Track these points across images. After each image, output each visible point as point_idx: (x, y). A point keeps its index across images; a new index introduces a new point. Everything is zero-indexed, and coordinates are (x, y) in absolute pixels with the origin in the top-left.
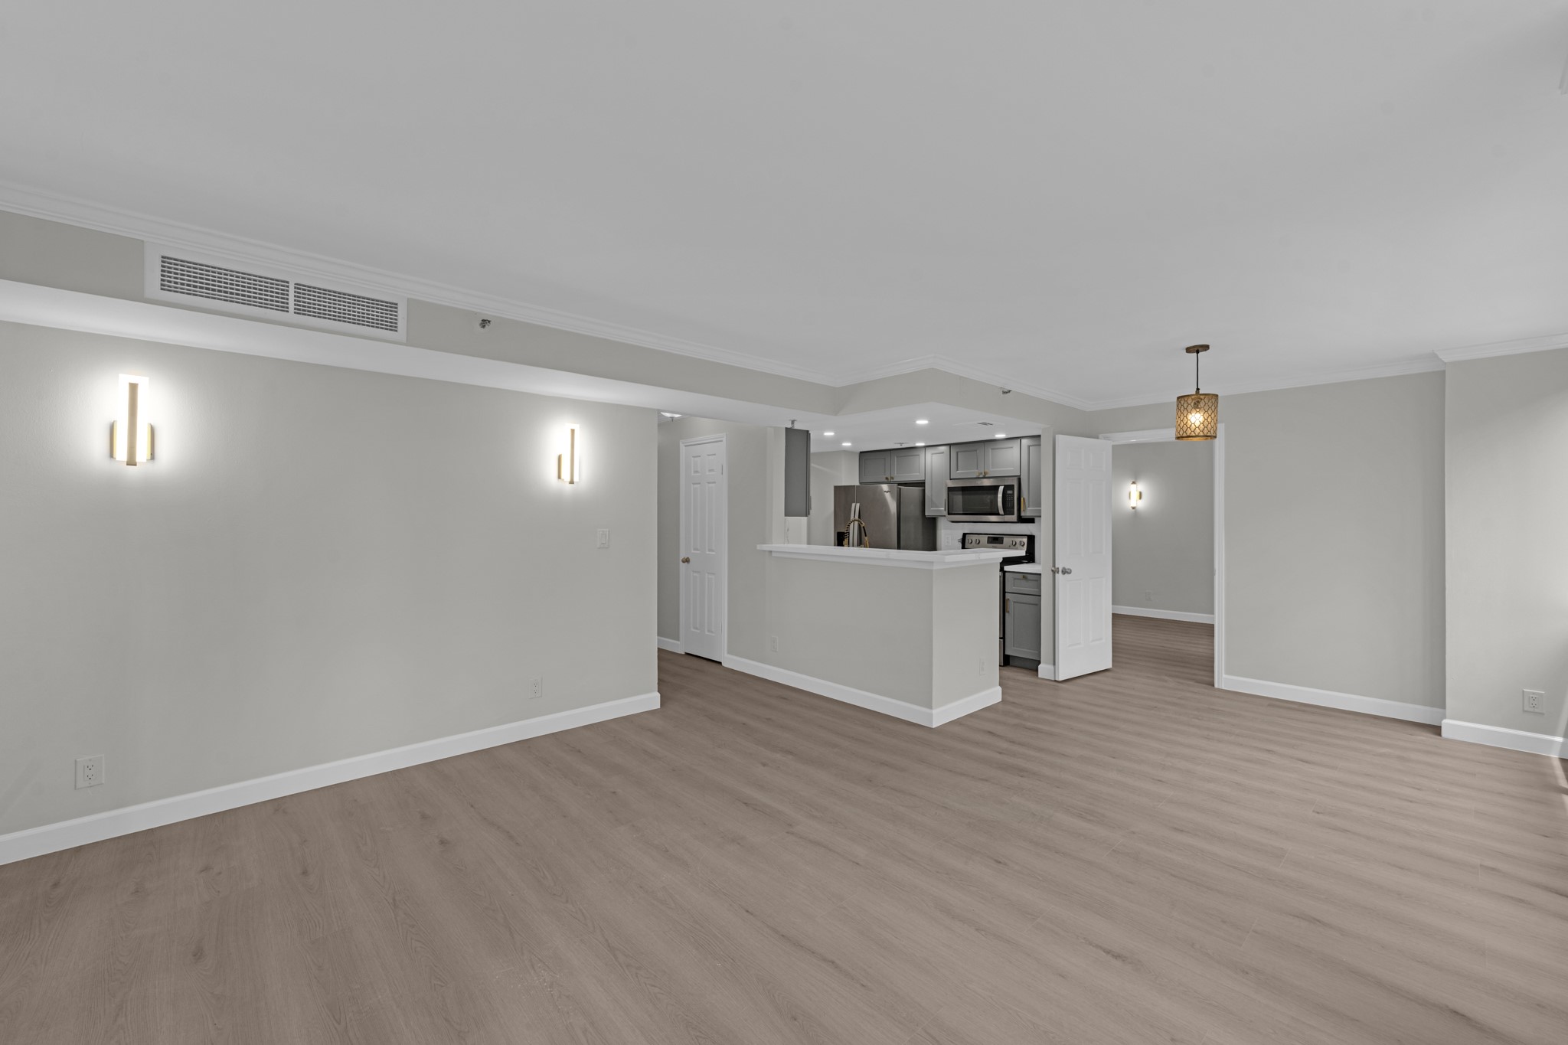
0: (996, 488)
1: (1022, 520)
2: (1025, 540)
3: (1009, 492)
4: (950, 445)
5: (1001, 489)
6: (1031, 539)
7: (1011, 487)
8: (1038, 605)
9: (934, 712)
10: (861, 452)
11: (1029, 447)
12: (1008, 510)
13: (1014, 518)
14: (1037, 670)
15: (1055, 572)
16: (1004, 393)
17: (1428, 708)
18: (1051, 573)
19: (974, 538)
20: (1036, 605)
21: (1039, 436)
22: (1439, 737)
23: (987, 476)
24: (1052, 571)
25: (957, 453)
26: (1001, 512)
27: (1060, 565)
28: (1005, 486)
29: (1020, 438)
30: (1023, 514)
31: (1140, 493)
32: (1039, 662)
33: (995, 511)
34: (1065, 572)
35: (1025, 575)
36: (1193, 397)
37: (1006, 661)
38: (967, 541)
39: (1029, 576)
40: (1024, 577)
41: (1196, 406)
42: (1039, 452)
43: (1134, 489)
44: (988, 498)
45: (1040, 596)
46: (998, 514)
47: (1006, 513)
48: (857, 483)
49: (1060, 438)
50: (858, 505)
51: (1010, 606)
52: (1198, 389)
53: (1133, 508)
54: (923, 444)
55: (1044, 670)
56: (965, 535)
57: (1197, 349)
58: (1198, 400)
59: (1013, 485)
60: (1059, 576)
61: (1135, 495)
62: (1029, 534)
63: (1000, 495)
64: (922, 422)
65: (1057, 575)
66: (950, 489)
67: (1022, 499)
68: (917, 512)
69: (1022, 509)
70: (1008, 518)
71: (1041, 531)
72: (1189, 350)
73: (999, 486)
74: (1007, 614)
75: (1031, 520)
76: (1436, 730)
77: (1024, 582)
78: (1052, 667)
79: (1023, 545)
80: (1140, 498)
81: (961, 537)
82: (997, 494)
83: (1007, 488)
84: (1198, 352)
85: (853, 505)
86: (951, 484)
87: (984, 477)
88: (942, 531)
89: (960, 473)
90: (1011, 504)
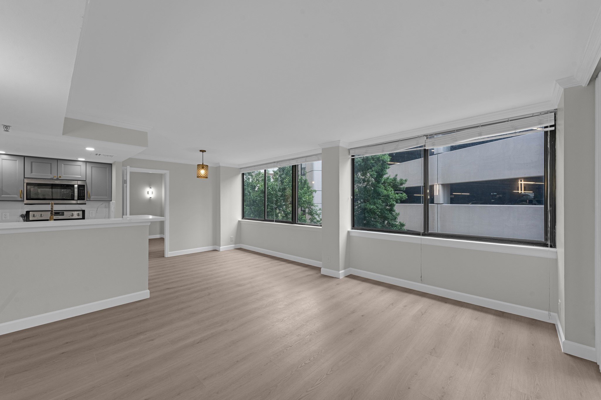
0: (73, 185)
2: (80, 213)
3: (81, 189)
4: (24, 157)
5: (76, 186)
6: (83, 212)
11: (92, 167)
12: (80, 197)
19: (38, 213)
21: (110, 164)
22: (219, 252)
23: (60, 179)
25: (32, 163)
26: (76, 198)
28: (78, 185)
36: (201, 165)
38: (31, 216)
41: (203, 168)
46: (73, 200)
47: (78, 199)
52: (203, 163)
53: (150, 198)
56: (29, 212)
57: (203, 151)
58: (203, 166)
61: (150, 193)
62: (82, 209)
63: (76, 190)
66: (28, 184)
67: (88, 192)
69: (88, 197)
70: (80, 201)
72: (201, 151)
76: (217, 250)
79: (79, 215)
81: (25, 212)
82: (73, 189)
83: (80, 186)
84: (203, 152)
86: (26, 181)
87: (57, 179)
89: (33, 175)
90: (82, 195)
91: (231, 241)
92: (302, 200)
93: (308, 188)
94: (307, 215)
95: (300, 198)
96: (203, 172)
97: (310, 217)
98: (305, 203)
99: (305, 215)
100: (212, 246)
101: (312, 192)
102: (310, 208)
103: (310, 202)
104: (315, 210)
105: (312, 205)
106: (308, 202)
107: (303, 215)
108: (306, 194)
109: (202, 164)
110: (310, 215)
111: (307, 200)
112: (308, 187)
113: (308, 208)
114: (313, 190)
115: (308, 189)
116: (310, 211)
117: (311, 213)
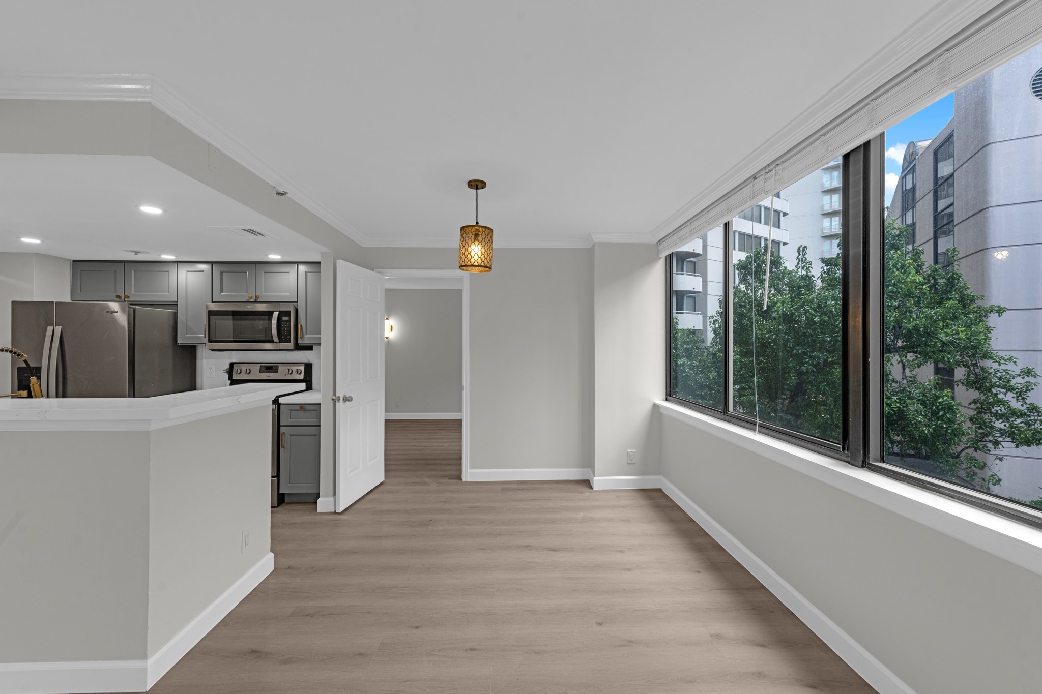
0: (270, 314)
1: (298, 347)
2: (302, 368)
3: (285, 318)
4: (212, 263)
5: (276, 314)
6: (309, 367)
7: (288, 313)
8: (318, 436)
9: (150, 662)
10: (74, 261)
11: (307, 273)
12: (283, 337)
13: (291, 345)
14: (316, 503)
15: (335, 400)
16: (278, 194)
17: (581, 470)
18: (332, 402)
19: (244, 367)
20: (316, 435)
21: (319, 263)
22: (591, 490)
23: (259, 300)
24: (333, 399)
25: (222, 273)
26: (276, 339)
27: (340, 393)
28: (279, 311)
29: (298, 263)
30: (300, 342)
31: (392, 327)
32: (318, 495)
33: (269, 338)
34: (346, 399)
35: (302, 407)
36: (472, 228)
37: (280, 500)
38: (234, 371)
39: (308, 407)
40: (301, 408)
41: (476, 238)
42: (319, 280)
43: (388, 323)
44: (260, 324)
45: (320, 426)
46: (272, 342)
47: (280, 341)
48: (68, 300)
49: (340, 263)
50: (58, 329)
51: (285, 441)
52: (477, 221)
53: (387, 338)
54: (171, 257)
55: (324, 504)
56: (232, 364)
57: (477, 185)
58: (476, 231)
59: (290, 311)
60: (340, 405)
62: (306, 361)
63: (274, 322)
64: (151, 210)
65: (338, 404)
66: (211, 313)
67: (299, 326)
68: (168, 340)
69: (299, 336)
70: (283, 345)
71: (320, 359)
72: (467, 186)
73: (272, 312)
74: (282, 450)
75: (310, 348)
76: (587, 483)
77: (301, 413)
78: (332, 499)
79: (300, 374)
80: (392, 330)
81: (227, 366)
82: (270, 319)
83: (282, 314)
84: (477, 188)
85: (50, 329)
86: (214, 307)
87: (256, 302)
88: (204, 361)
89: (226, 295)
90: (287, 331)
91: (628, 464)
92: (938, 338)
93: (965, 301)
94: (960, 390)
95: (928, 334)
96: (476, 251)
97: (974, 394)
98: (952, 348)
99: (953, 389)
100: (579, 467)
101: (982, 314)
102: (976, 365)
103: (975, 348)
104: (999, 374)
105: (986, 356)
106: (966, 348)
107: (942, 389)
108: (953, 320)
109: (474, 224)
110: (977, 389)
111: (960, 339)
112: (962, 298)
113: (965, 366)
114: (988, 305)
115: (964, 307)
116: (976, 375)
117: (979, 382)
